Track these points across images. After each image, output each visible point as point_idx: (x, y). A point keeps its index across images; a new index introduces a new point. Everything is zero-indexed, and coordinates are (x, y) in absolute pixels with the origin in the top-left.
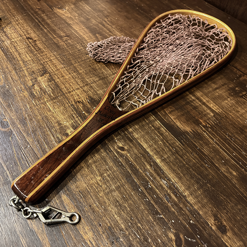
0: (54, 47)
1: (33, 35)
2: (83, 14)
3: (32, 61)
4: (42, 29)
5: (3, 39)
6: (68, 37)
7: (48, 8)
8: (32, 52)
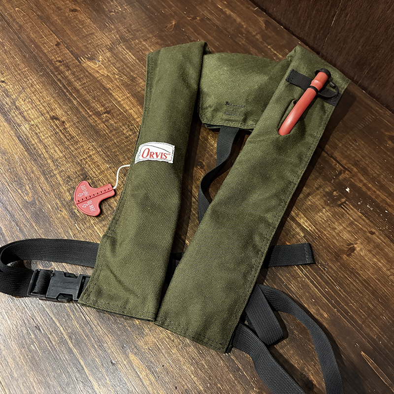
0: (92, 133)
1: (59, 112)
2: (124, 68)
3: (64, 158)
4: (70, 100)
5: (18, 121)
6: (108, 114)
7: (73, 60)
8: (63, 142)
